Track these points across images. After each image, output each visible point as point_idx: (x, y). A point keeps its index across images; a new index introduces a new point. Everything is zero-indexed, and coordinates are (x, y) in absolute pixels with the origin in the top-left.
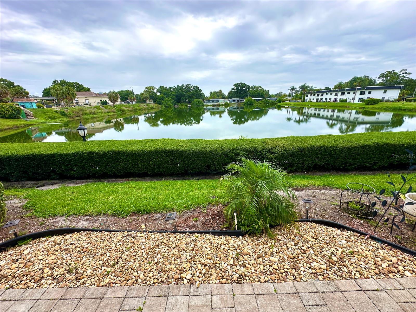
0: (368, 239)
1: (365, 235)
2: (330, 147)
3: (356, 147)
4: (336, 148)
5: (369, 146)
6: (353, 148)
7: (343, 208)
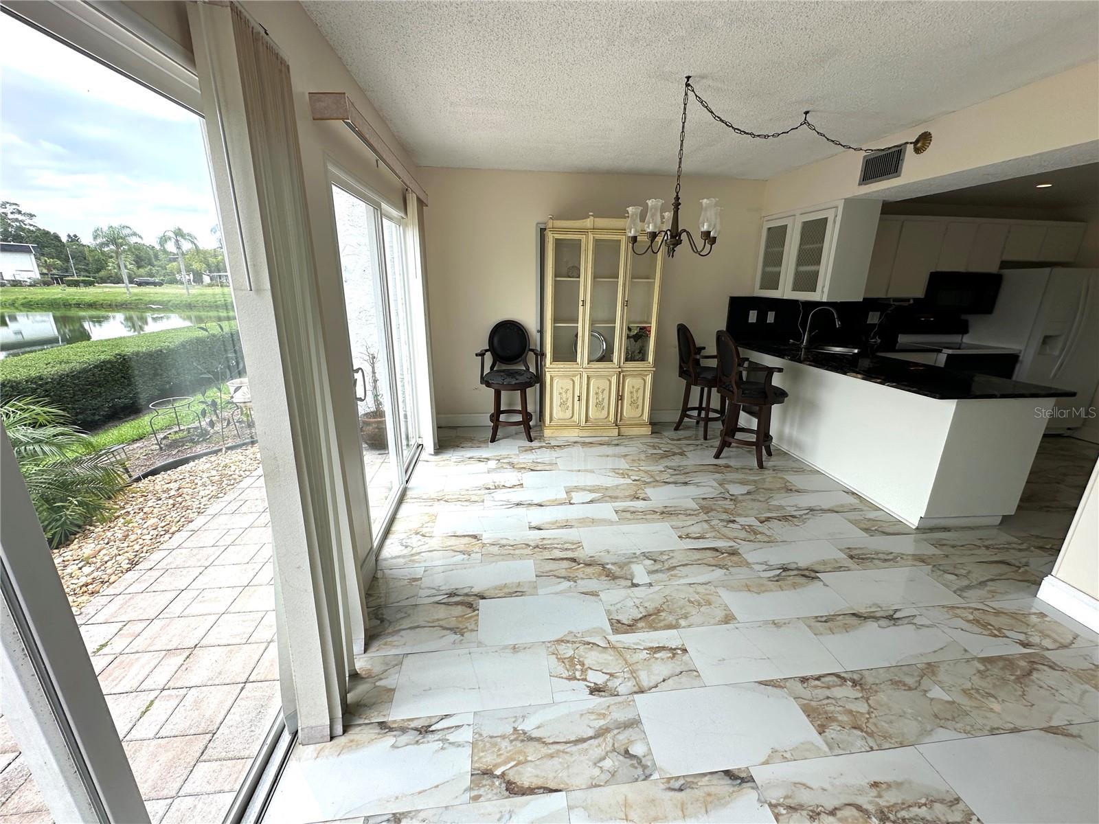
0: (226, 452)
1: (220, 450)
2: (27, 381)
3: (84, 369)
4: (43, 381)
5: (109, 362)
6: (79, 373)
7: (167, 445)
